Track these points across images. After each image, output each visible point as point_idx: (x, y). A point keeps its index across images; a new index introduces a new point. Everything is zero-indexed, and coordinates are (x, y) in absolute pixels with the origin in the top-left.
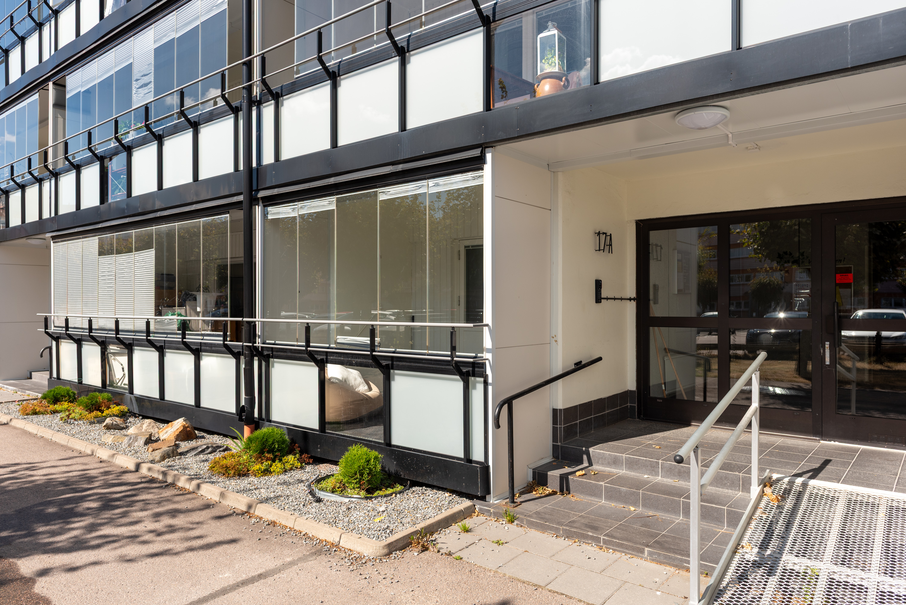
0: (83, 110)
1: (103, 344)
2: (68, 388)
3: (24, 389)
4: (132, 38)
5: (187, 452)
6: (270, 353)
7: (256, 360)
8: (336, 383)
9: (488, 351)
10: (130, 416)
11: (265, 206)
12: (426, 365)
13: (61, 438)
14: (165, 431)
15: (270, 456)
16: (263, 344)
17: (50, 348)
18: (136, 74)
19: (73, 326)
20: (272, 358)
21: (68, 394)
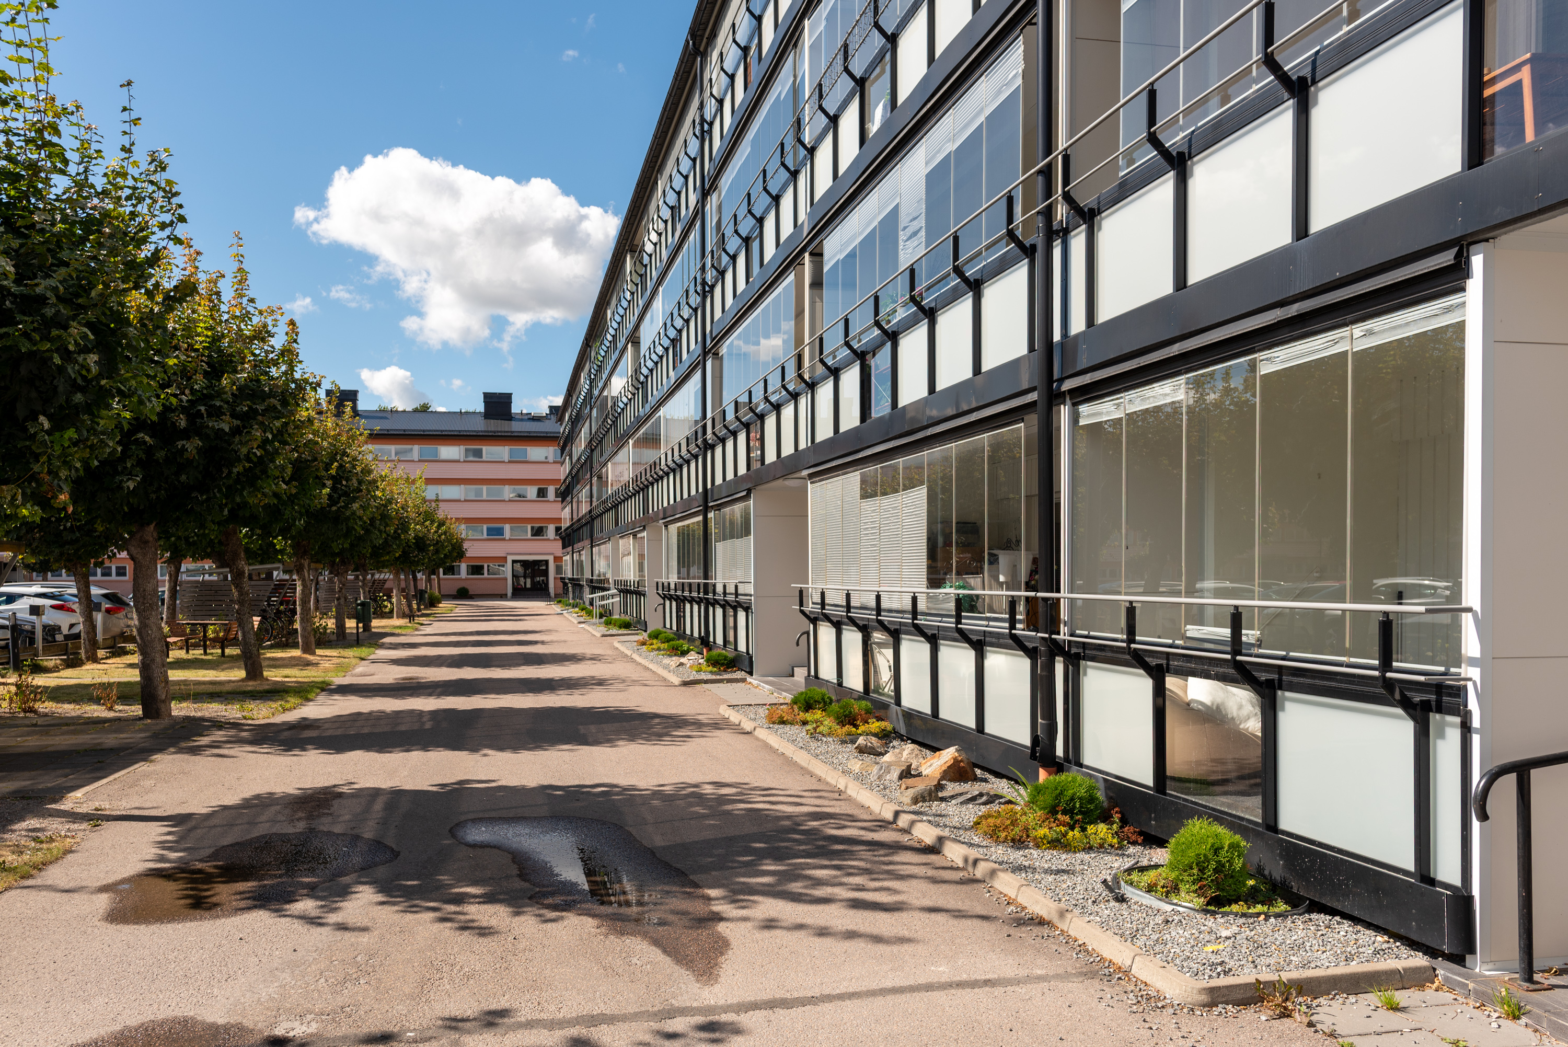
0: (842, 285)
1: (865, 630)
2: (824, 690)
3: (781, 689)
4: (898, 166)
5: (952, 797)
6: (1081, 651)
7: (1059, 662)
8: (1199, 711)
9: (1473, 662)
10: (894, 739)
11: (1075, 405)
12: (1343, 686)
13: (802, 758)
14: (929, 764)
15: (1067, 818)
16: (1072, 635)
17: (808, 633)
18: (903, 220)
19: (832, 603)
20: (1084, 659)
21: (823, 699)
